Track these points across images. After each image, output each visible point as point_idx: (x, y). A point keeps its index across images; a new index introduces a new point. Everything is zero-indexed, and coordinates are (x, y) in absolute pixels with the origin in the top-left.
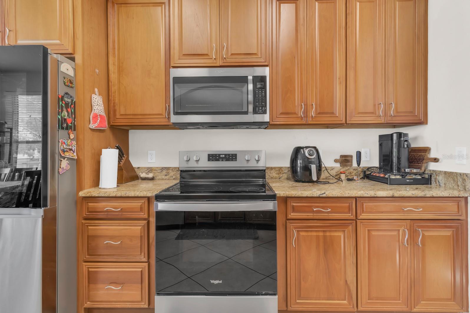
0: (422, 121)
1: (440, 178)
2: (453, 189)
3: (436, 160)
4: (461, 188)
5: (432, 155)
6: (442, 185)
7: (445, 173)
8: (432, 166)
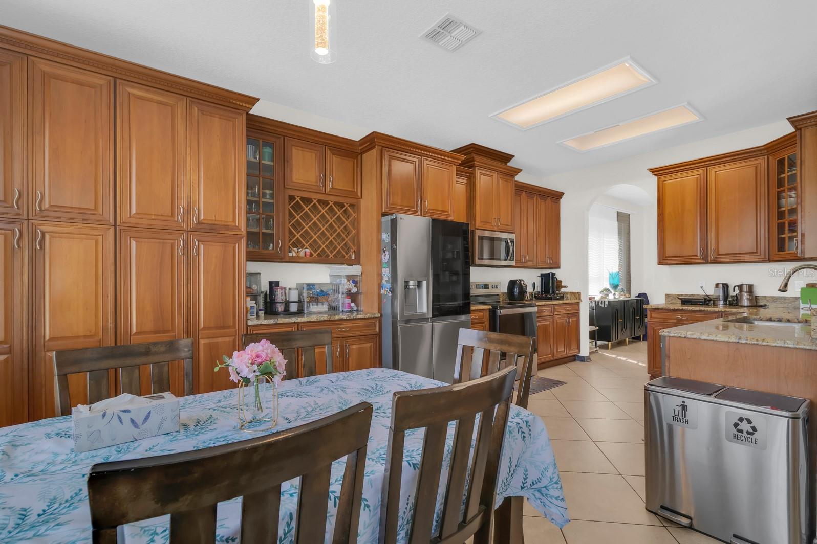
0: (559, 267)
1: (568, 295)
2: (574, 300)
3: (565, 287)
4: (578, 299)
5: (563, 284)
6: (569, 298)
7: (571, 292)
8: (563, 290)
